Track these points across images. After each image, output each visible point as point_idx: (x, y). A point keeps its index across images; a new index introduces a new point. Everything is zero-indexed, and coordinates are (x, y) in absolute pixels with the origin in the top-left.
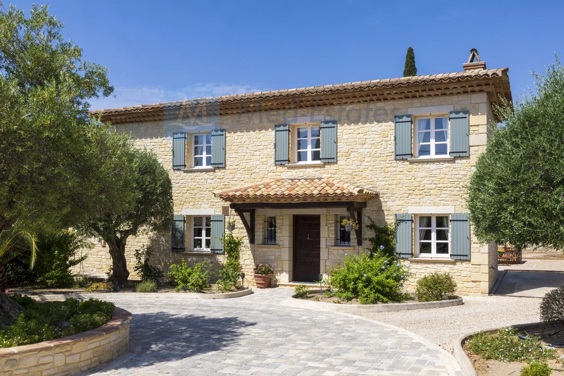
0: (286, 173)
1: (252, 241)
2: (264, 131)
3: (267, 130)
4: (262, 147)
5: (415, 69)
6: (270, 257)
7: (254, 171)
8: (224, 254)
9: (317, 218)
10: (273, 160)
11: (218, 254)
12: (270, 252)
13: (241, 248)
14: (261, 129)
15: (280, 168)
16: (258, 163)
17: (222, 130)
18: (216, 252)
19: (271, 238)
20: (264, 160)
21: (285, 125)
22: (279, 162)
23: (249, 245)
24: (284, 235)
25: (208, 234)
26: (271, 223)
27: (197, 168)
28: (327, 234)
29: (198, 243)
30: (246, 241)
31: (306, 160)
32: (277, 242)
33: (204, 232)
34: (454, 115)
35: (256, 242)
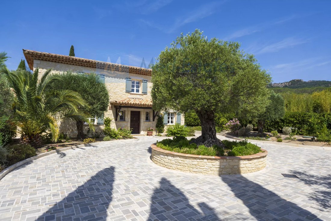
0: (129, 96)
1: (116, 120)
2: (121, 79)
3: (123, 79)
4: (120, 85)
6: (123, 126)
7: (117, 93)
8: (103, 125)
9: (139, 112)
10: (125, 91)
12: (123, 124)
13: (111, 123)
14: (120, 78)
15: (127, 94)
16: (119, 91)
17: (104, 75)
18: (100, 124)
19: (122, 118)
20: (121, 90)
21: (130, 79)
22: (127, 92)
23: (114, 121)
24: (128, 117)
26: (123, 113)
31: (134, 92)
32: (126, 120)
35: (118, 120)
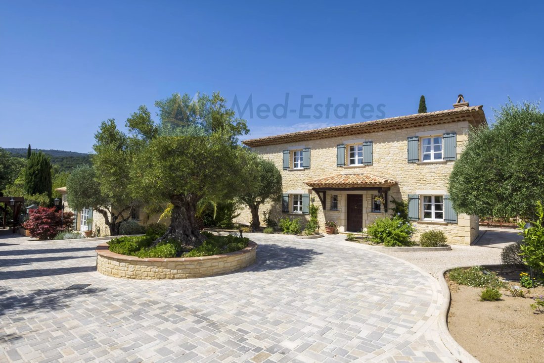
0: (343, 171)
1: (324, 208)
2: (331, 148)
3: (333, 147)
4: (330, 157)
5: (426, 108)
6: (334, 217)
7: (325, 170)
8: (309, 215)
9: (361, 196)
10: (336, 164)
11: (306, 215)
12: (334, 214)
13: (319, 212)
14: (329, 147)
15: (340, 169)
16: (328, 166)
17: (308, 149)
18: (305, 213)
19: (335, 207)
20: (331, 164)
21: (343, 145)
22: (339, 165)
23: (322, 210)
24: (342, 205)
25: (301, 204)
26: (335, 199)
27: (295, 169)
28: (367, 205)
29: (296, 208)
30: (321, 208)
31: (355, 164)
32: (338, 209)
33: (299, 203)
34: (446, 136)
35: (326, 209)
